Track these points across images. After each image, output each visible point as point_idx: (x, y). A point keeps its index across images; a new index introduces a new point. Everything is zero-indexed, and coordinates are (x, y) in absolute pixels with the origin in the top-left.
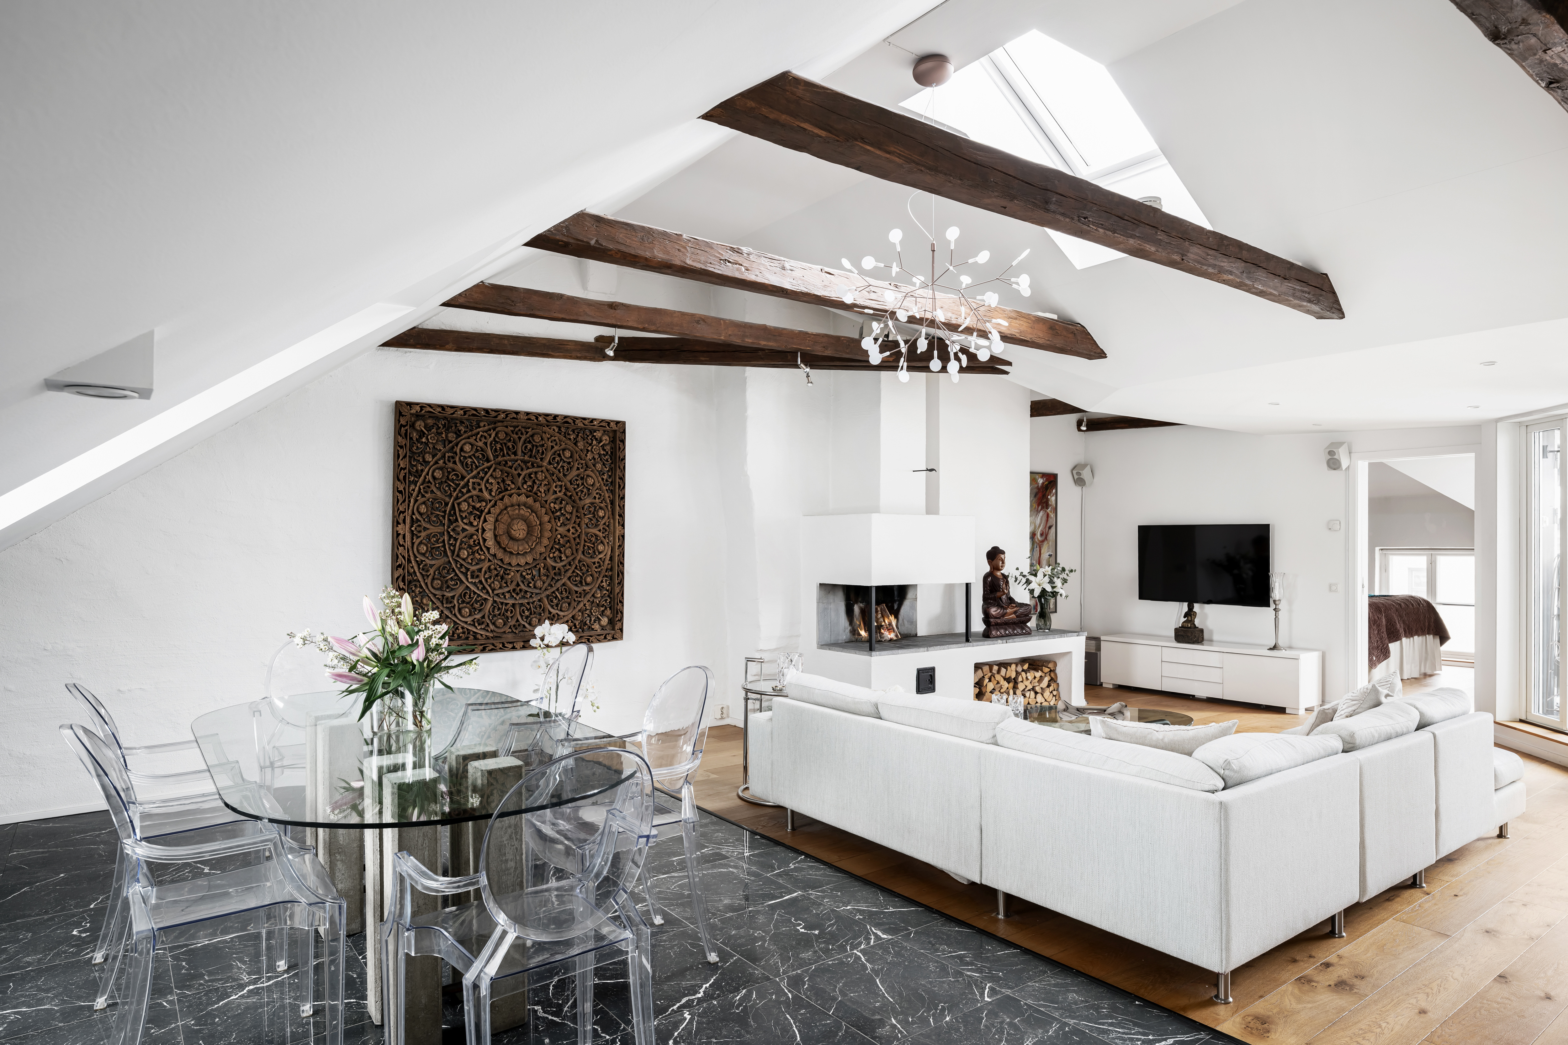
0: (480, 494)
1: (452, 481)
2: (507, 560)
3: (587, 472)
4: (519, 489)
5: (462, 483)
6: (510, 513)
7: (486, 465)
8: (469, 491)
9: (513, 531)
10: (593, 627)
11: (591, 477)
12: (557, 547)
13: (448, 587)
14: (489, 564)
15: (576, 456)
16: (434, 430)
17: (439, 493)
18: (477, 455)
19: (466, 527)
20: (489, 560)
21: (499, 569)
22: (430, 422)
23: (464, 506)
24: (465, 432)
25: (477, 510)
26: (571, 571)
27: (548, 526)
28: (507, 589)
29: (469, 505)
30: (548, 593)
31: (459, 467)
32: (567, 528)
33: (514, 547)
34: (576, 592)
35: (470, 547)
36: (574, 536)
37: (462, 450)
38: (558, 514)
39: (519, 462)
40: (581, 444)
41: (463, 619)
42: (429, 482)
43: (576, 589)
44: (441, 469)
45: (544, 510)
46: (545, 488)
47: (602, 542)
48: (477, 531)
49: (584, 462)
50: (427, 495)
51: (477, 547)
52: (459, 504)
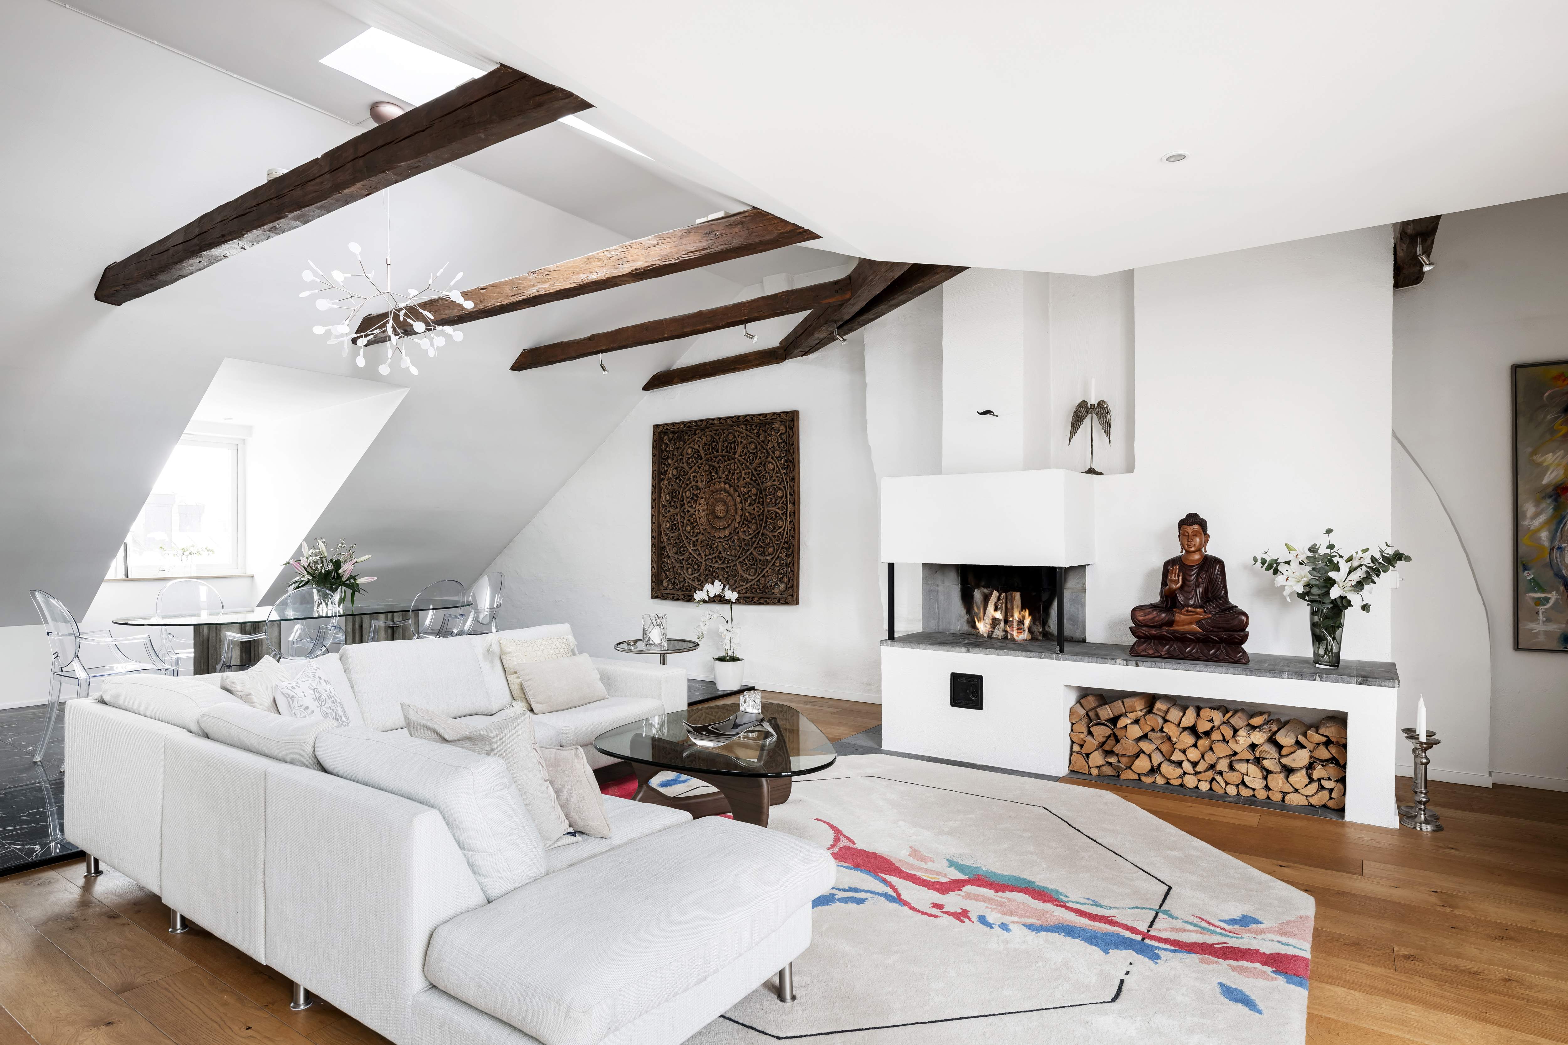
0: (696, 484)
1: (682, 476)
2: (713, 533)
3: (768, 460)
4: (720, 478)
5: (687, 477)
6: (714, 497)
7: (700, 462)
8: (691, 483)
9: (716, 511)
10: (773, 591)
11: (772, 463)
12: (746, 522)
13: (681, 553)
14: (703, 536)
15: (759, 447)
16: (672, 441)
17: (675, 486)
18: (695, 455)
19: (690, 509)
20: (703, 534)
21: (708, 540)
22: (671, 436)
23: (688, 494)
24: (688, 440)
25: (696, 495)
26: (756, 543)
27: (739, 506)
28: (714, 556)
29: (691, 493)
30: (740, 560)
31: (685, 465)
32: (753, 507)
33: (717, 524)
34: (760, 560)
35: (692, 523)
36: (758, 514)
37: (687, 454)
38: (747, 496)
39: (720, 457)
40: (762, 437)
41: (688, 576)
42: (671, 478)
43: (761, 558)
44: (676, 468)
45: (737, 493)
46: (738, 476)
47: (781, 518)
48: (695, 511)
49: (765, 451)
50: (669, 488)
51: (694, 524)
52: (686, 492)
